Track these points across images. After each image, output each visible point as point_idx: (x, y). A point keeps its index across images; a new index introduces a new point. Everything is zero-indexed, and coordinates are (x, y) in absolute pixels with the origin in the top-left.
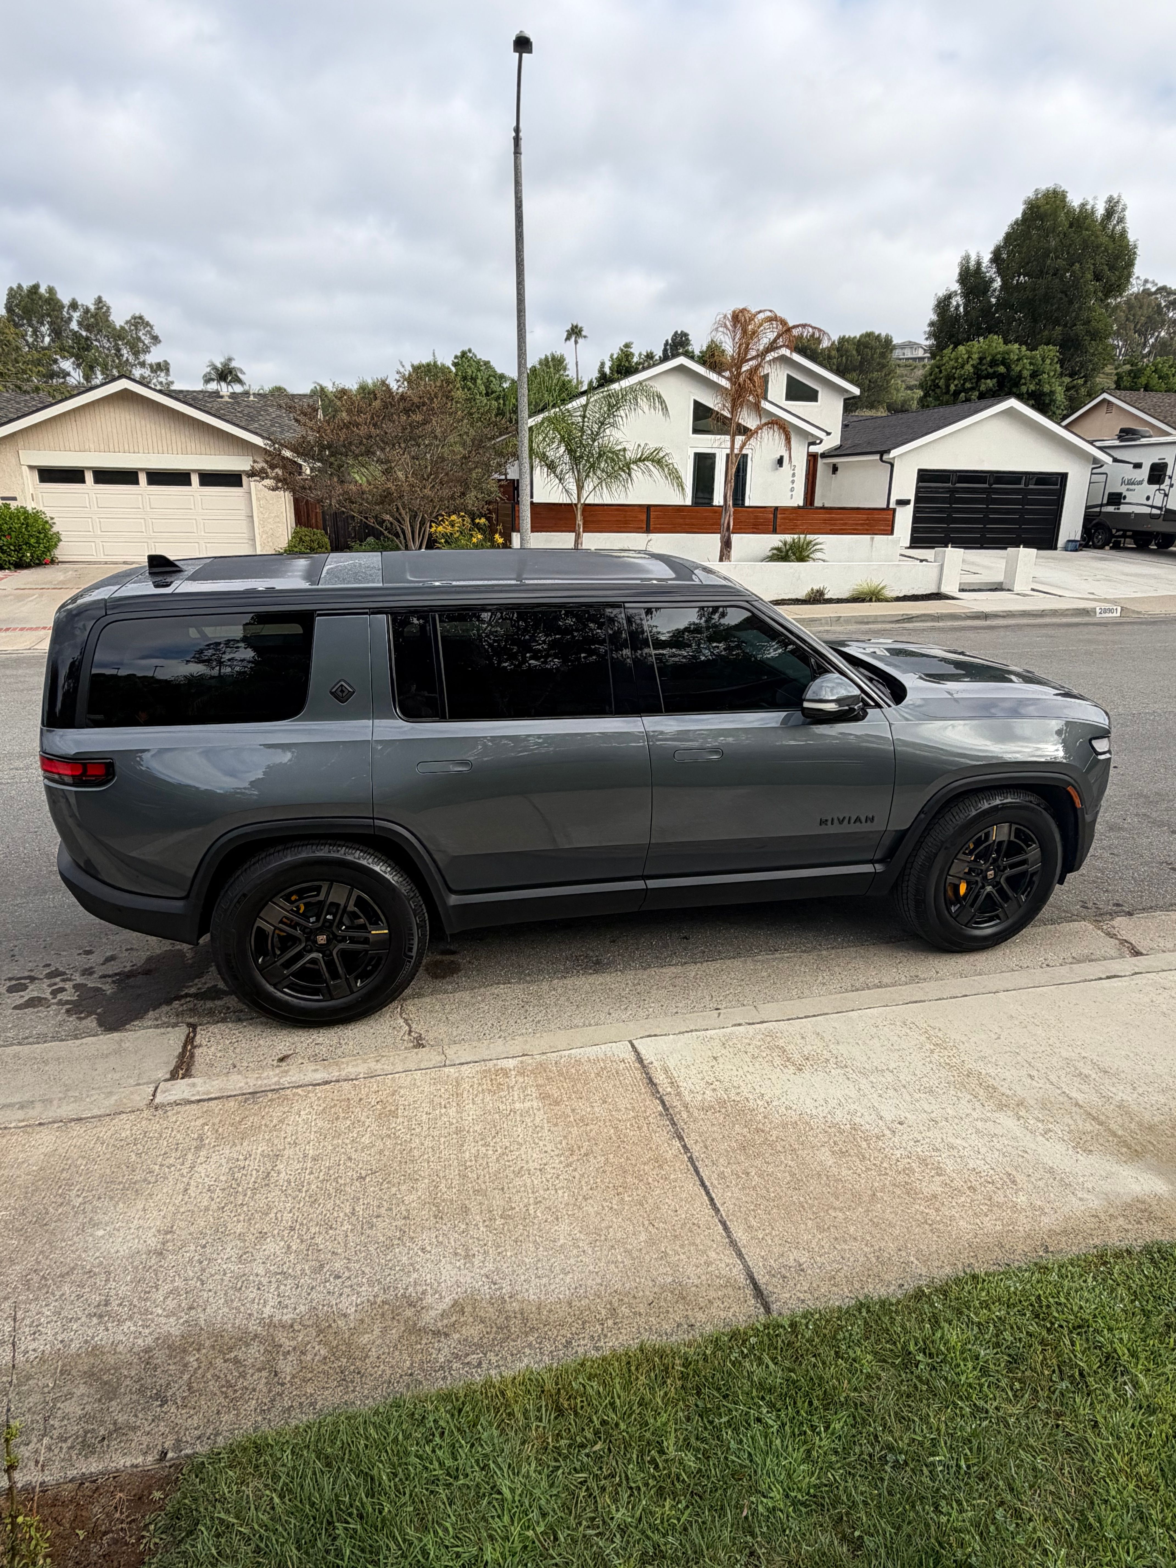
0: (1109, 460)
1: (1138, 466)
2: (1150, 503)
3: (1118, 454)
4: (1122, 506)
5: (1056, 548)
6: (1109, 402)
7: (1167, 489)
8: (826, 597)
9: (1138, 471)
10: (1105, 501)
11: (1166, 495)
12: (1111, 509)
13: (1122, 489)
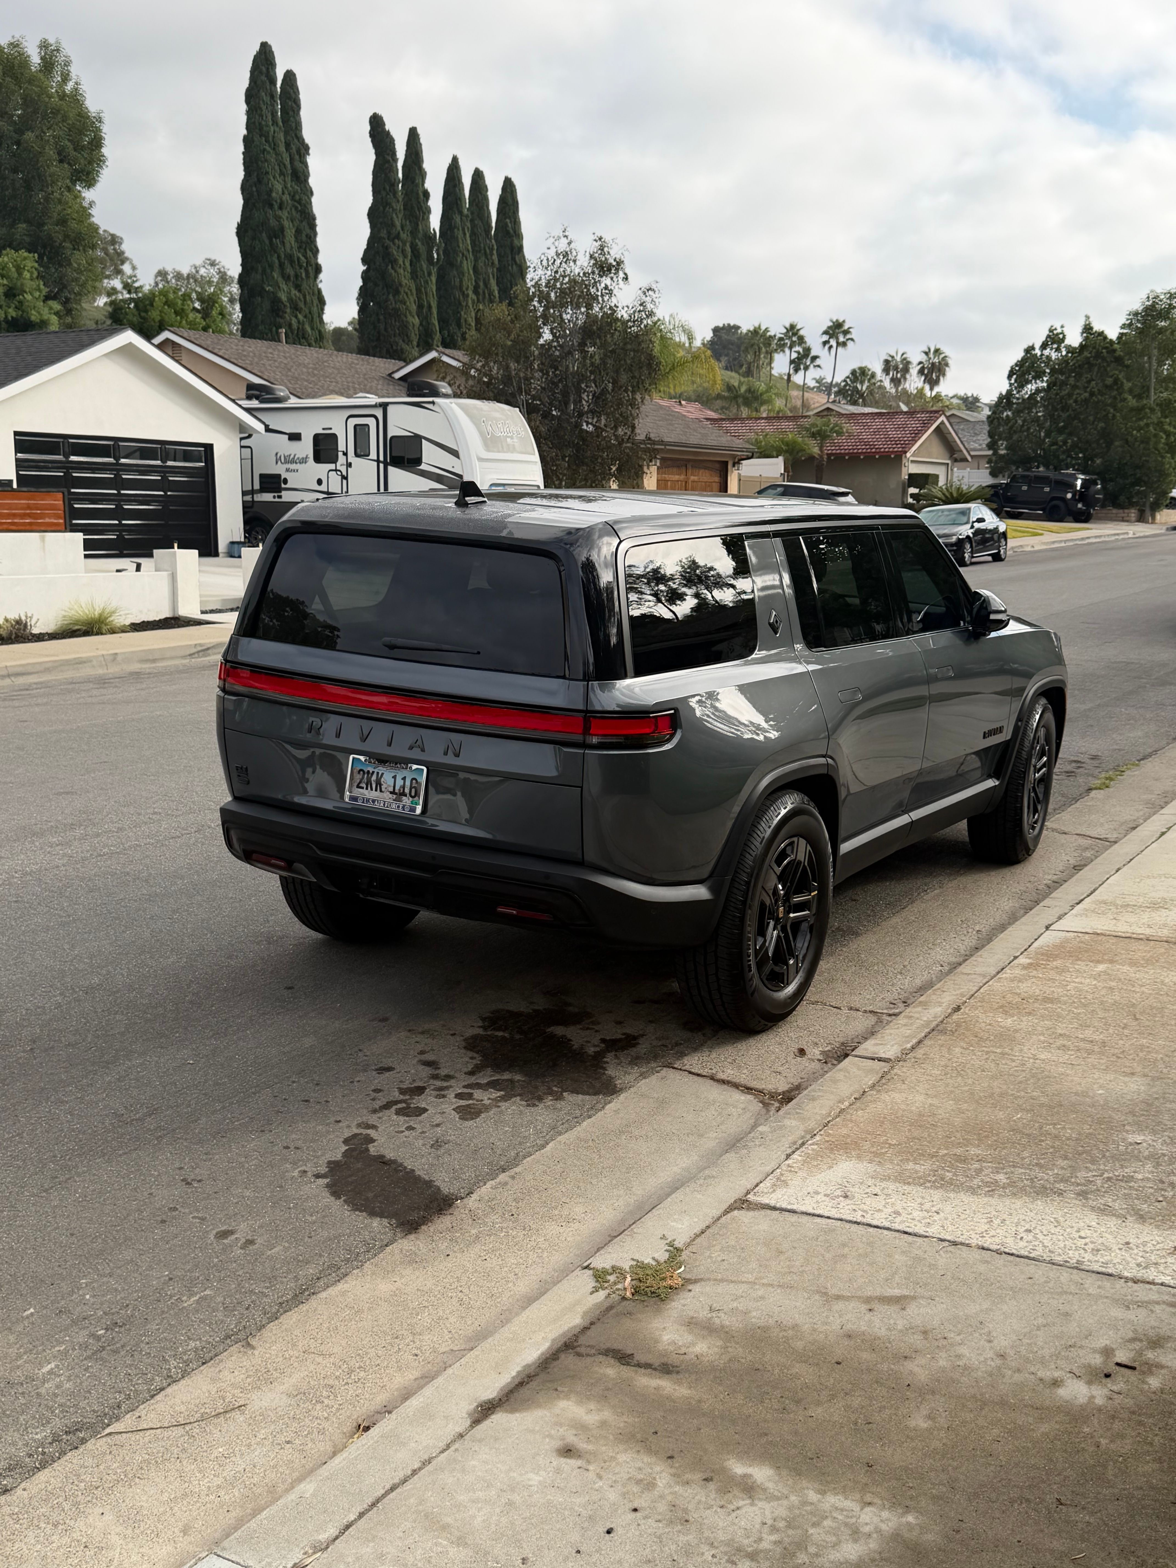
0: (260, 427)
1: (295, 437)
2: (323, 488)
3: (269, 418)
4: (283, 493)
5: (216, 554)
6: (174, 343)
7: (343, 469)
8: (35, 631)
9: (295, 444)
10: (257, 486)
11: (345, 478)
12: (268, 497)
13: (280, 469)
